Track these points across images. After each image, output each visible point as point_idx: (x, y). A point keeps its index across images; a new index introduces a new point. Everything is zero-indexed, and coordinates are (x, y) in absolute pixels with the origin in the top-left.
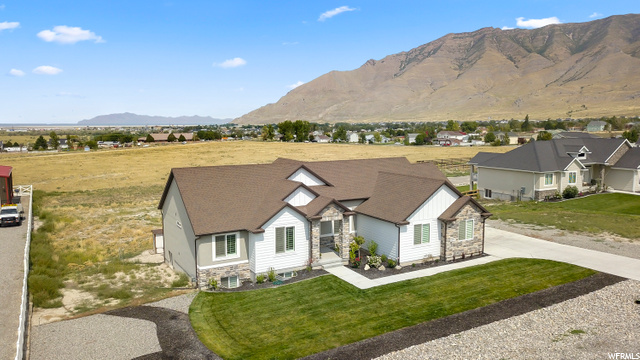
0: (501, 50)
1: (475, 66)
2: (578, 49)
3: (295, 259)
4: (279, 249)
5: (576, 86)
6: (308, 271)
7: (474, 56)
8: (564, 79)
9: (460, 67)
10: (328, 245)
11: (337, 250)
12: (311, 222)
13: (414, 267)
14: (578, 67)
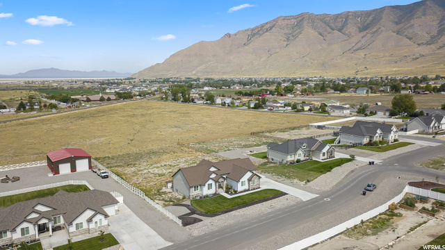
0: (315, 28)
1: (297, 39)
2: (364, 28)
3: (212, 191)
4: (209, 189)
5: (362, 53)
6: (215, 194)
7: (297, 32)
8: (354, 49)
9: (288, 39)
10: (220, 187)
11: (222, 188)
12: (216, 182)
13: (242, 192)
14: (363, 41)
